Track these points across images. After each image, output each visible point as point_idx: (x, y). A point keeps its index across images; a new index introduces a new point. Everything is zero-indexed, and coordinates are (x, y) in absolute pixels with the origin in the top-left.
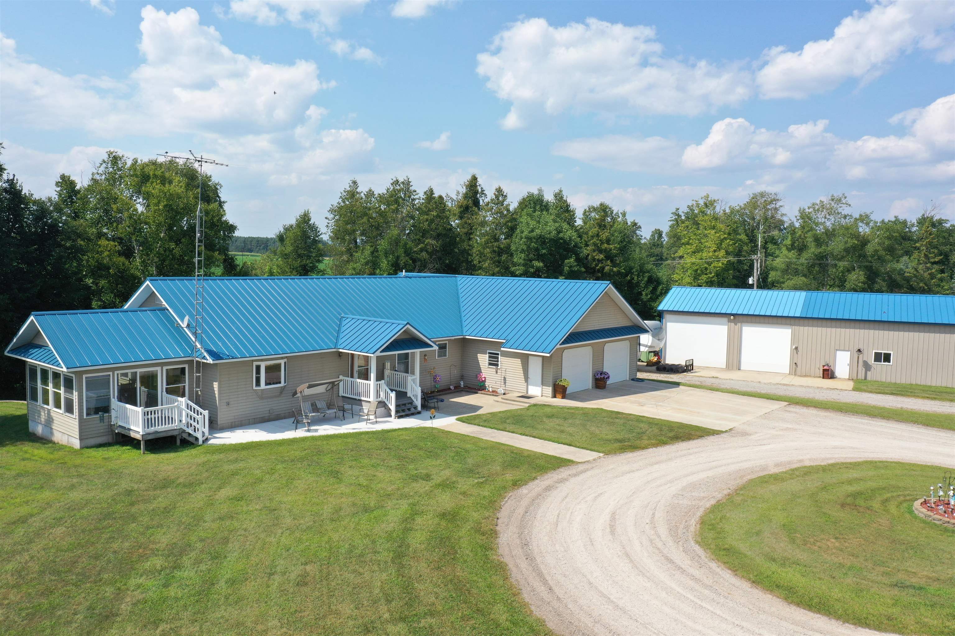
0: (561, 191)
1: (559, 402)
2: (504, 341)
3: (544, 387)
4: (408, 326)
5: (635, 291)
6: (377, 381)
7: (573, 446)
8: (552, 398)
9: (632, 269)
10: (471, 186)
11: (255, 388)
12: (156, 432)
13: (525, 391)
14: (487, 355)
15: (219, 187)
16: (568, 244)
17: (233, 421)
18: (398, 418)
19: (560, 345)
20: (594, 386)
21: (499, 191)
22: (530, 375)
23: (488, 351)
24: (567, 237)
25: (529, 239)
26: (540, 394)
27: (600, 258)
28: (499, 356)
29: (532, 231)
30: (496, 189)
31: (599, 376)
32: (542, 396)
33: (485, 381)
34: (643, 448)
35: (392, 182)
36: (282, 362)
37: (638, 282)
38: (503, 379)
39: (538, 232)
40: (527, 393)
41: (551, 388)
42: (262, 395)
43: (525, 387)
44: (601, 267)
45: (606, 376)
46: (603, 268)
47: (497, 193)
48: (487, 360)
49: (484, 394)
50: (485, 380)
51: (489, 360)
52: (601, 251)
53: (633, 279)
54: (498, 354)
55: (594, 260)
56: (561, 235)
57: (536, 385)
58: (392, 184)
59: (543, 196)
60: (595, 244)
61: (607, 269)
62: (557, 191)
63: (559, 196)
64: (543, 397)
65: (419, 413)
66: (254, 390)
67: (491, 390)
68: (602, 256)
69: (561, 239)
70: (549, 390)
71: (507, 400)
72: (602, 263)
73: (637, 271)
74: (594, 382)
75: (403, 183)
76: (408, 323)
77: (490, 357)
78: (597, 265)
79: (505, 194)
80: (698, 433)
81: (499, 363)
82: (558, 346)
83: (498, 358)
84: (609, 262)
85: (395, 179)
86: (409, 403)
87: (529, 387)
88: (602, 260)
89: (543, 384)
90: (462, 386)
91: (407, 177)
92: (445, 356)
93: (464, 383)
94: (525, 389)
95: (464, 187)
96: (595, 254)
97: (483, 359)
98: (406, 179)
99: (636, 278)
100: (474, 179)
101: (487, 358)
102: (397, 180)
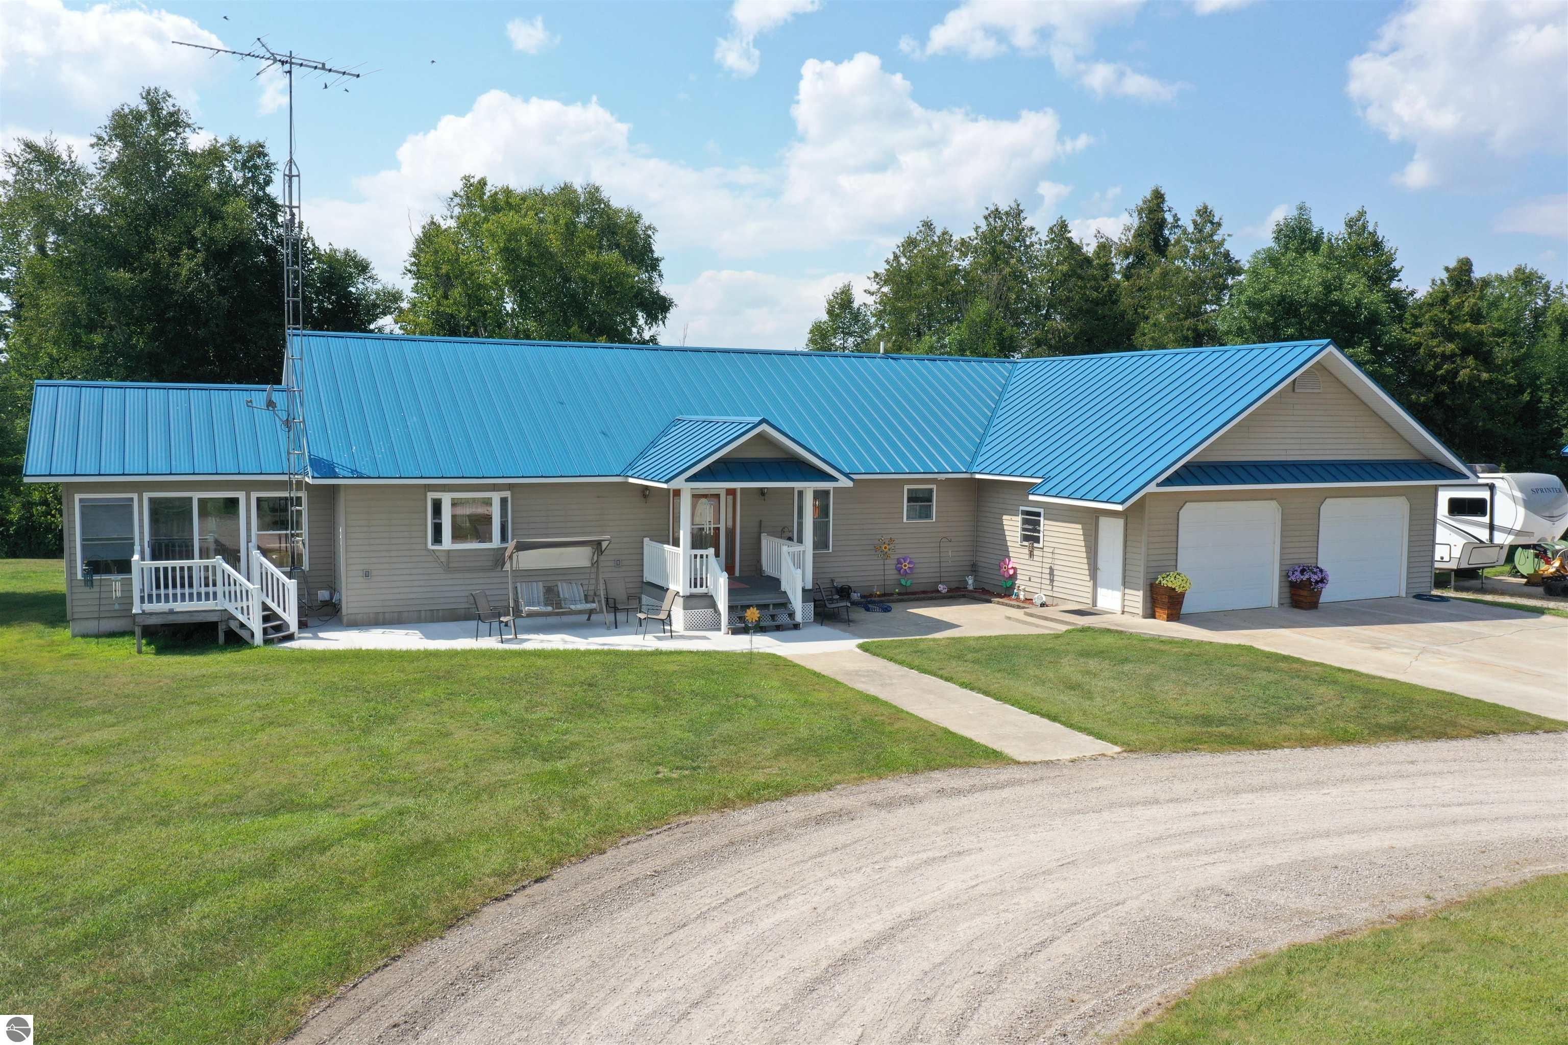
0: (1362, 214)
1: (1162, 627)
2: (1039, 481)
3: (1127, 591)
4: (764, 427)
5: (1543, 427)
6: (694, 547)
7: (1060, 722)
8: (1145, 617)
9: (1538, 378)
10: (1151, 211)
11: (430, 546)
12: (171, 612)
13: (1089, 601)
14: (1019, 518)
15: (650, 232)
16: (1353, 316)
17: (380, 610)
18: (733, 633)
19: (1158, 485)
20: (1288, 600)
21: (1205, 213)
22: (1101, 564)
23: (1022, 508)
24: (1350, 299)
25: (1254, 305)
26: (1118, 608)
27: (1448, 352)
28: (1042, 519)
29: (1265, 289)
30: (1198, 211)
31: (1297, 577)
32: (1123, 612)
33: (1014, 577)
34: (1261, 746)
35: (987, 213)
36: (496, 497)
37: (1553, 408)
38: (1048, 571)
39: (1277, 289)
40: (1094, 603)
41: (1141, 593)
42: (450, 562)
43: (1090, 590)
44: (1448, 372)
45: (1314, 578)
46: (1455, 373)
47: (1199, 220)
48: (1019, 529)
49: (1006, 605)
50: (1015, 573)
51: (1024, 529)
52: (1450, 336)
53: (1539, 400)
54: (1038, 514)
55: (1432, 355)
56: (1335, 295)
57: (1113, 588)
58: (986, 218)
59: (1308, 221)
60: (1437, 323)
61: (1464, 374)
62: (1354, 214)
63: (1356, 225)
64: (1126, 616)
65: (796, 627)
66: (429, 550)
67: (1022, 597)
68: (1450, 347)
69: (1335, 303)
70: (1137, 598)
71: (1046, 619)
72: (1454, 362)
73: (1549, 381)
74: (1287, 590)
75: (1007, 214)
76: (764, 421)
77: (1025, 522)
78: (1438, 367)
79: (1216, 220)
80: (1482, 724)
81: (1041, 535)
82: (1152, 488)
83: (1038, 523)
84: (1470, 360)
85: (992, 208)
86: (776, 606)
87: (1099, 590)
88: (1453, 355)
89: (1126, 584)
90: (971, 588)
91: (1016, 201)
92: (928, 516)
93: (975, 581)
94: (1090, 596)
95: (1135, 215)
96: (1434, 342)
97: (1013, 526)
98: (1014, 205)
99: (1546, 398)
100: (1158, 197)
101: (1019, 524)
102: (997, 210)
